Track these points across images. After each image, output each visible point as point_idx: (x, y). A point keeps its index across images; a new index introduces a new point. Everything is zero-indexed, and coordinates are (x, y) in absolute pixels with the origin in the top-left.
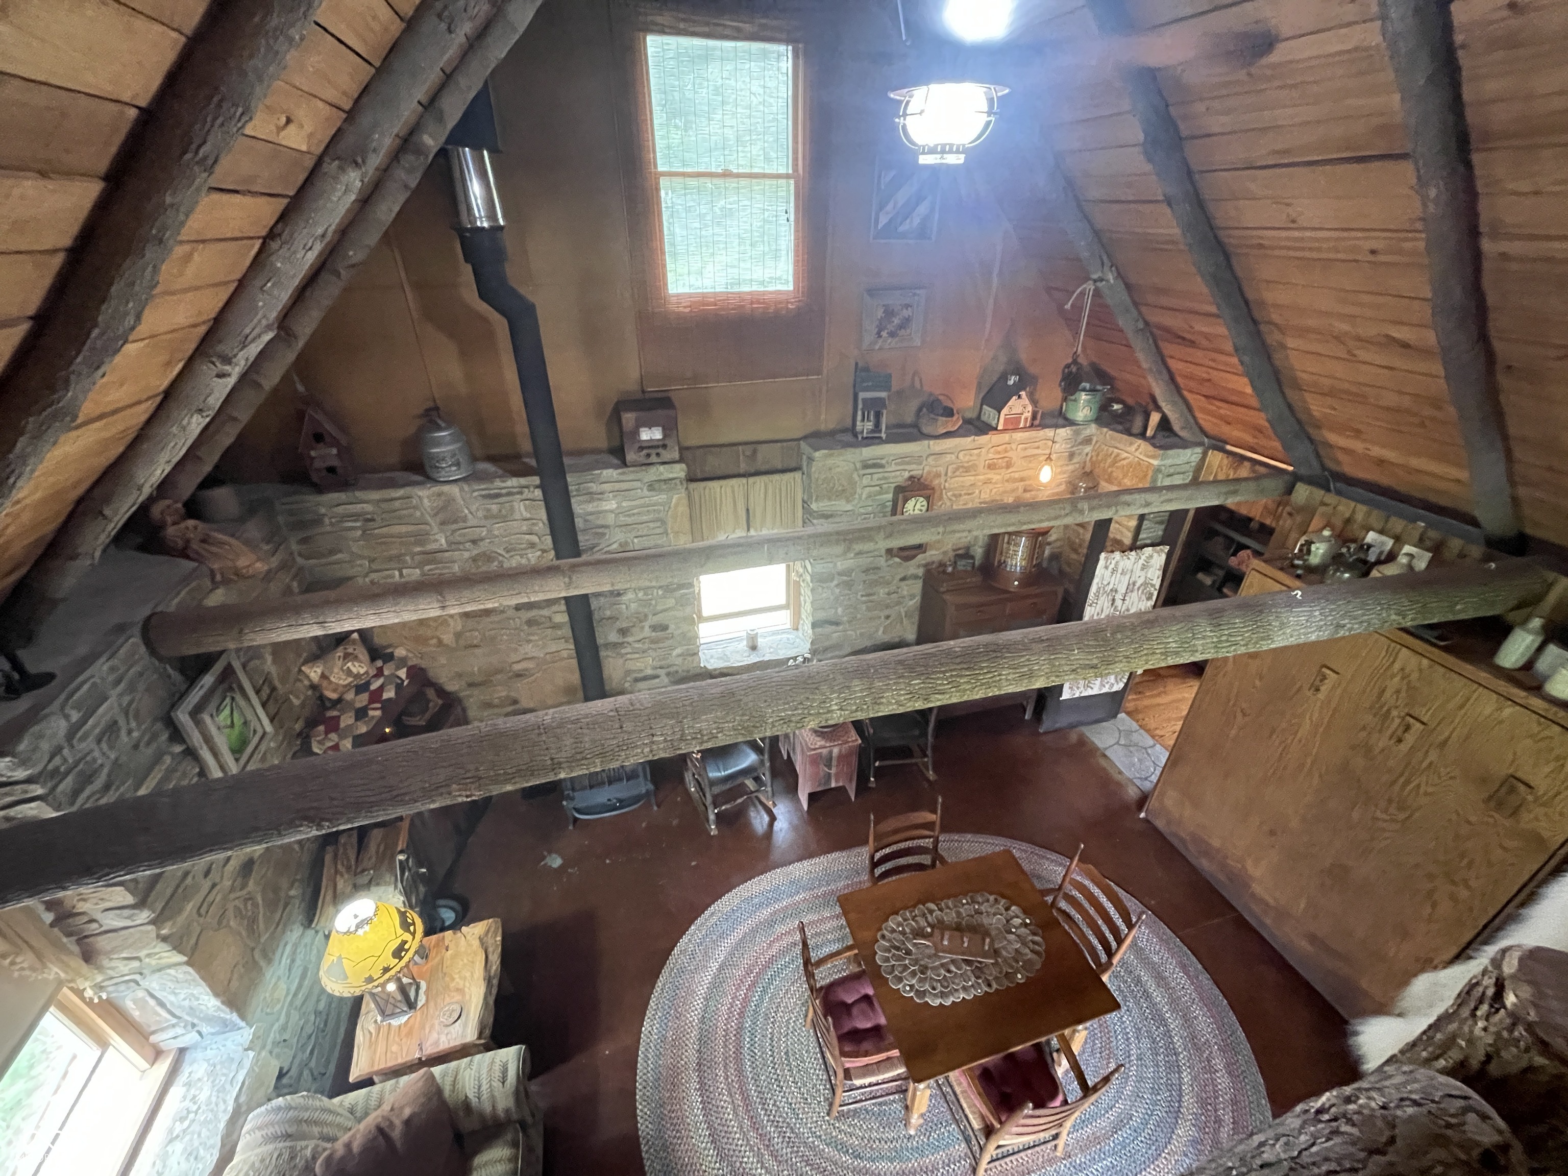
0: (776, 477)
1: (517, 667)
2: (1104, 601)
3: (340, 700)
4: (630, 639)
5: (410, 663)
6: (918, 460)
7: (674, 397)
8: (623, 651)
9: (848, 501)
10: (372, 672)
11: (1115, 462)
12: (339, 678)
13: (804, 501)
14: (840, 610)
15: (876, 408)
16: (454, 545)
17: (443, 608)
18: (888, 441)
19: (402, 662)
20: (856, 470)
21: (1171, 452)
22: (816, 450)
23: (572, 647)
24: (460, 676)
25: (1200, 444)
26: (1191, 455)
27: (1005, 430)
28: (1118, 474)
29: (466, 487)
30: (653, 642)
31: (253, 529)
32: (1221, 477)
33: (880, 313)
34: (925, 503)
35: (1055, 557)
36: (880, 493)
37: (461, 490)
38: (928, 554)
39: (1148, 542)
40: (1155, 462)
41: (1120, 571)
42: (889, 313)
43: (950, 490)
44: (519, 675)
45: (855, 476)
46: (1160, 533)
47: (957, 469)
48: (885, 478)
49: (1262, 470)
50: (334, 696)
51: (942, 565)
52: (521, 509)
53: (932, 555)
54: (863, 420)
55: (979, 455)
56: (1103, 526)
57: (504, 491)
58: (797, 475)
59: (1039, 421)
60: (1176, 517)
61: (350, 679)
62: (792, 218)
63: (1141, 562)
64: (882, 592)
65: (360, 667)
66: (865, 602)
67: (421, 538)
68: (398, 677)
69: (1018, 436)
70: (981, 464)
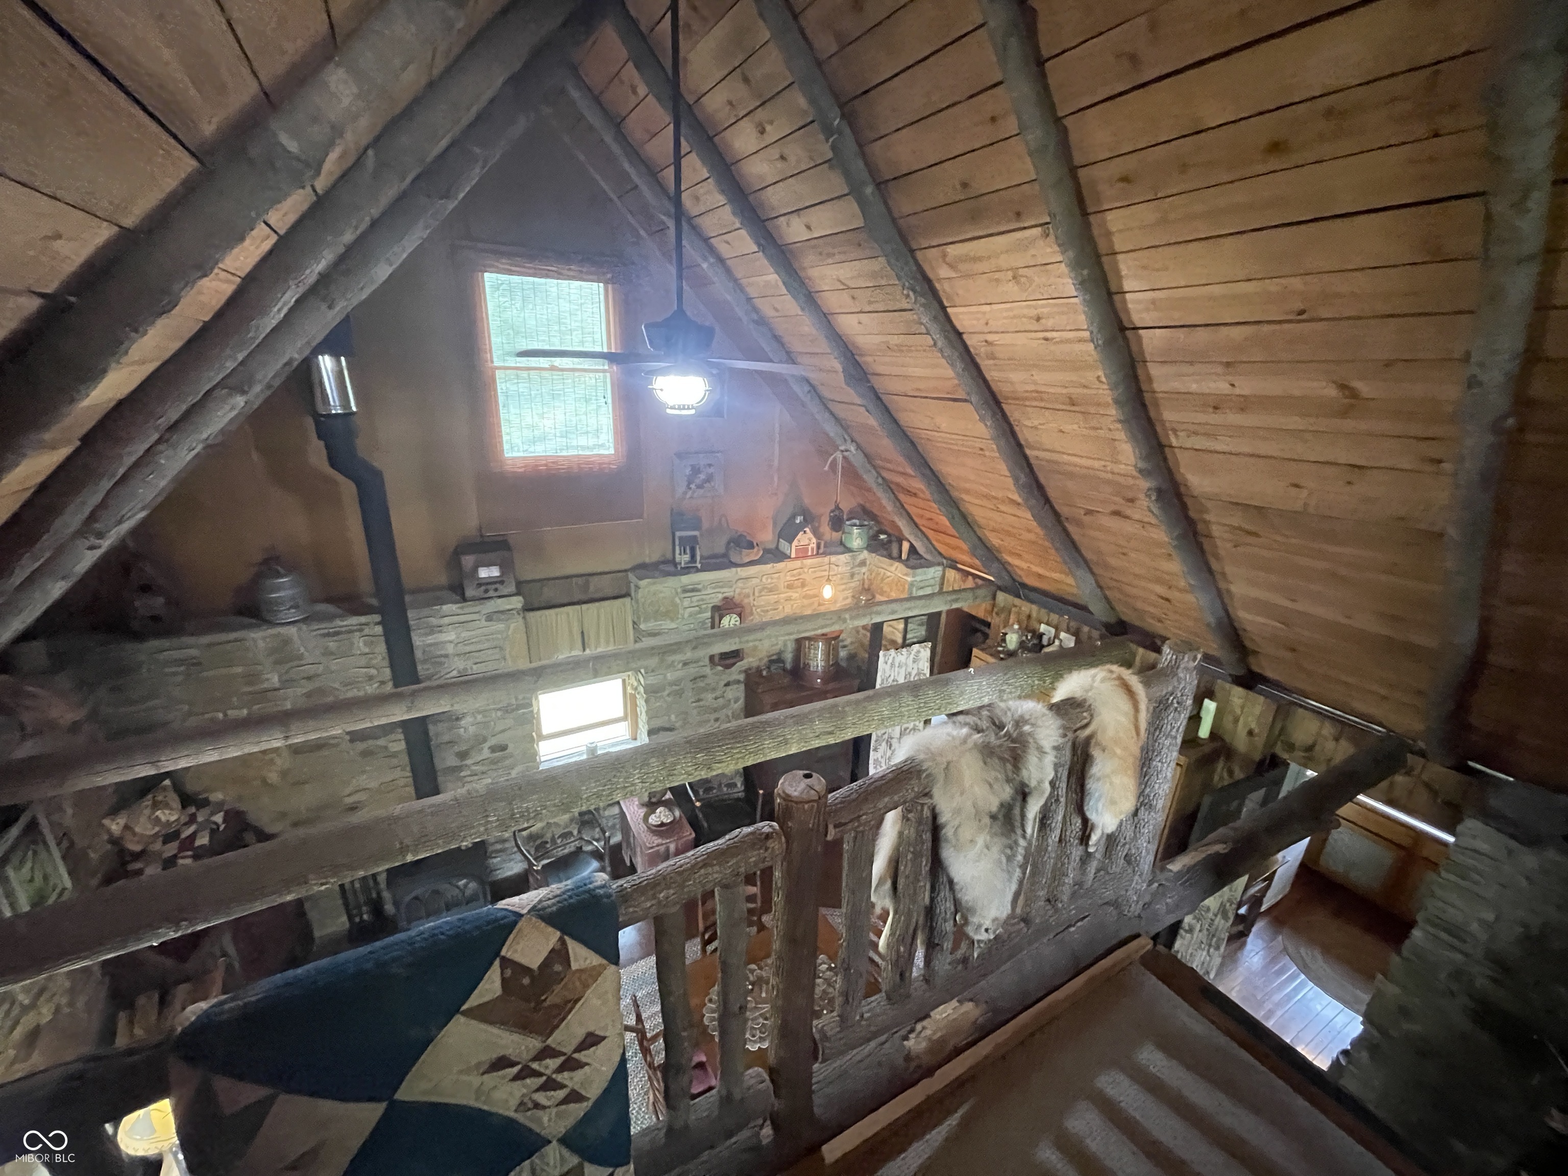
0: (606, 603)
1: (349, 800)
3: (143, 852)
4: (469, 762)
5: (226, 808)
6: (728, 584)
7: (511, 542)
8: (462, 774)
9: (672, 620)
10: (184, 819)
11: (883, 579)
12: (144, 827)
13: (634, 623)
14: (673, 717)
15: (691, 545)
16: (287, 683)
18: (703, 570)
19: (219, 806)
20: (677, 593)
21: (919, 571)
22: (641, 579)
23: (410, 774)
24: (283, 815)
25: (939, 564)
26: (934, 572)
27: (797, 558)
28: (886, 588)
29: (304, 627)
30: (494, 762)
31: (63, 681)
32: (956, 588)
33: (688, 471)
34: (738, 619)
35: (852, 657)
36: (700, 613)
37: (300, 629)
38: (745, 661)
39: (915, 640)
40: (909, 579)
41: (897, 665)
42: (696, 470)
43: (758, 607)
44: (351, 809)
45: (677, 600)
46: (924, 633)
47: (764, 588)
48: (703, 600)
49: (980, 582)
50: (137, 848)
51: (759, 671)
52: (360, 644)
53: (749, 662)
54: (680, 554)
55: (779, 578)
56: (877, 628)
57: (343, 629)
58: (627, 600)
59: (824, 549)
60: (933, 619)
61: (157, 829)
62: (610, 401)
63: (912, 656)
64: (710, 696)
65: (170, 815)
66: (695, 707)
67: (252, 678)
68: (216, 823)
69: (808, 562)
70: (781, 586)
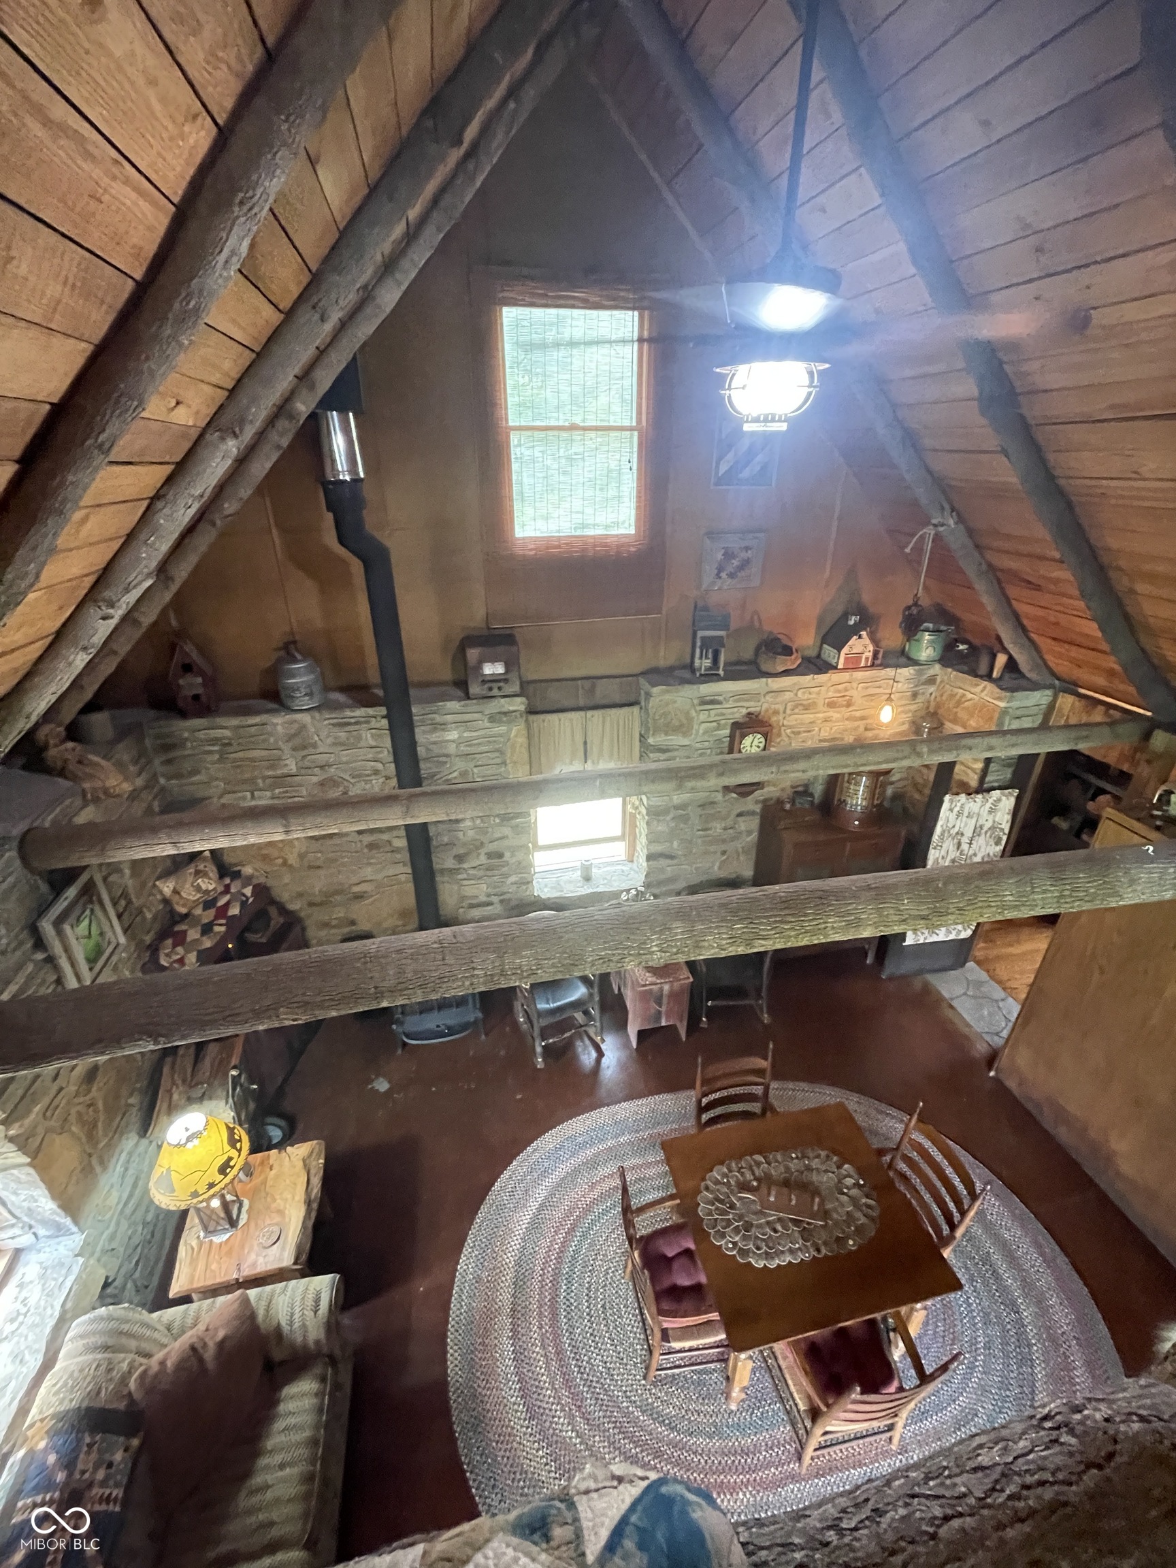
0: (613, 711)
1: (356, 889)
2: (949, 845)
3: (186, 915)
4: (465, 866)
5: (255, 881)
6: (754, 696)
7: (516, 633)
8: (460, 877)
9: (685, 734)
10: (221, 889)
11: (959, 703)
12: (190, 894)
13: (641, 735)
14: (675, 844)
15: (713, 648)
16: (304, 769)
17: (287, 832)
18: (725, 679)
19: (248, 880)
20: (693, 705)
21: (1017, 694)
22: (654, 685)
23: (410, 871)
24: (300, 895)
25: (1051, 686)
26: (1041, 698)
27: (845, 669)
28: (962, 715)
29: (317, 715)
30: (488, 869)
31: (124, 752)
32: (1073, 721)
33: (720, 556)
34: (763, 740)
35: (897, 797)
36: (718, 729)
37: (313, 718)
38: (766, 790)
39: (996, 784)
40: (1002, 704)
41: (966, 814)
42: (729, 555)
43: (790, 727)
44: (359, 897)
45: (693, 714)
46: (1009, 776)
47: (796, 706)
48: (723, 714)
49: (1117, 715)
50: (184, 910)
51: (780, 802)
52: (368, 738)
53: (770, 792)
54: (701, 658)
55: (818, 693)
56: (946, 769)
57: (353, 720)
58: (636, 709)
59: (883, 659)
60: (1024, 763)
61: (199, 895)
62: (635, 467)
63: (988, 805)
64: (717, 827)
65: (209, 884)
66: (701, 837)
67: (274, 762)
68: (244, 895)
69: (859, 675)
70: (820, 702)
